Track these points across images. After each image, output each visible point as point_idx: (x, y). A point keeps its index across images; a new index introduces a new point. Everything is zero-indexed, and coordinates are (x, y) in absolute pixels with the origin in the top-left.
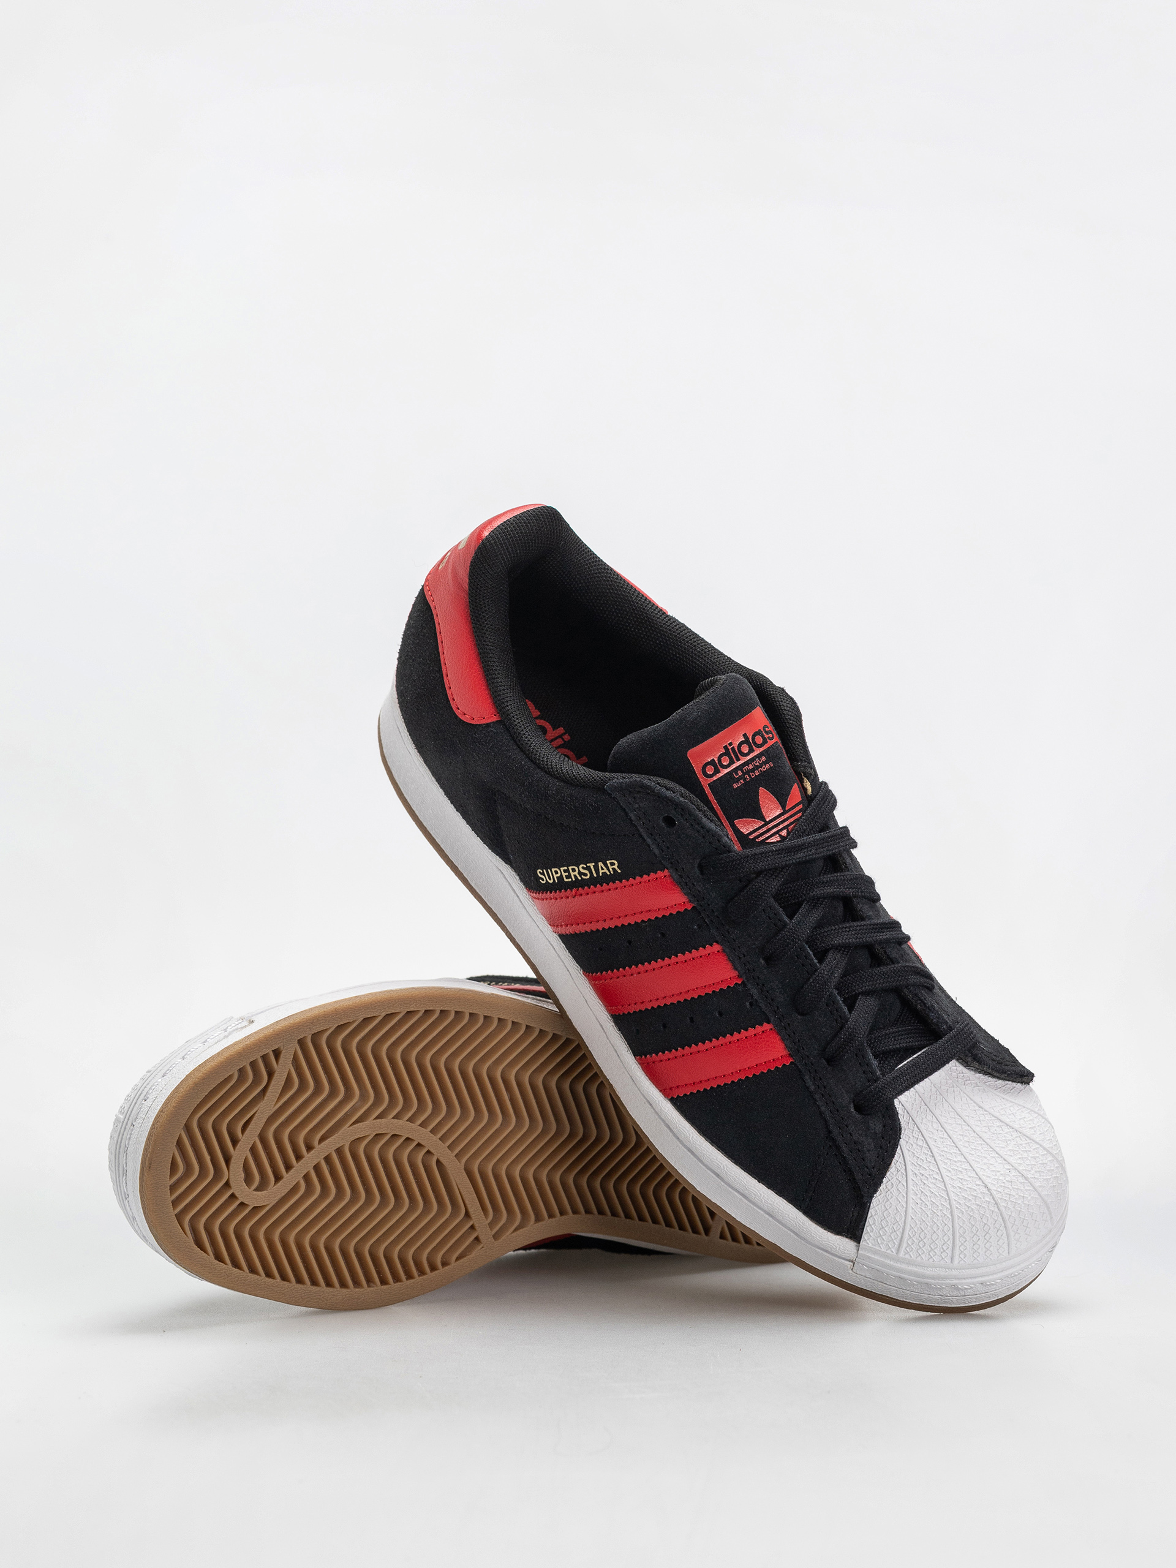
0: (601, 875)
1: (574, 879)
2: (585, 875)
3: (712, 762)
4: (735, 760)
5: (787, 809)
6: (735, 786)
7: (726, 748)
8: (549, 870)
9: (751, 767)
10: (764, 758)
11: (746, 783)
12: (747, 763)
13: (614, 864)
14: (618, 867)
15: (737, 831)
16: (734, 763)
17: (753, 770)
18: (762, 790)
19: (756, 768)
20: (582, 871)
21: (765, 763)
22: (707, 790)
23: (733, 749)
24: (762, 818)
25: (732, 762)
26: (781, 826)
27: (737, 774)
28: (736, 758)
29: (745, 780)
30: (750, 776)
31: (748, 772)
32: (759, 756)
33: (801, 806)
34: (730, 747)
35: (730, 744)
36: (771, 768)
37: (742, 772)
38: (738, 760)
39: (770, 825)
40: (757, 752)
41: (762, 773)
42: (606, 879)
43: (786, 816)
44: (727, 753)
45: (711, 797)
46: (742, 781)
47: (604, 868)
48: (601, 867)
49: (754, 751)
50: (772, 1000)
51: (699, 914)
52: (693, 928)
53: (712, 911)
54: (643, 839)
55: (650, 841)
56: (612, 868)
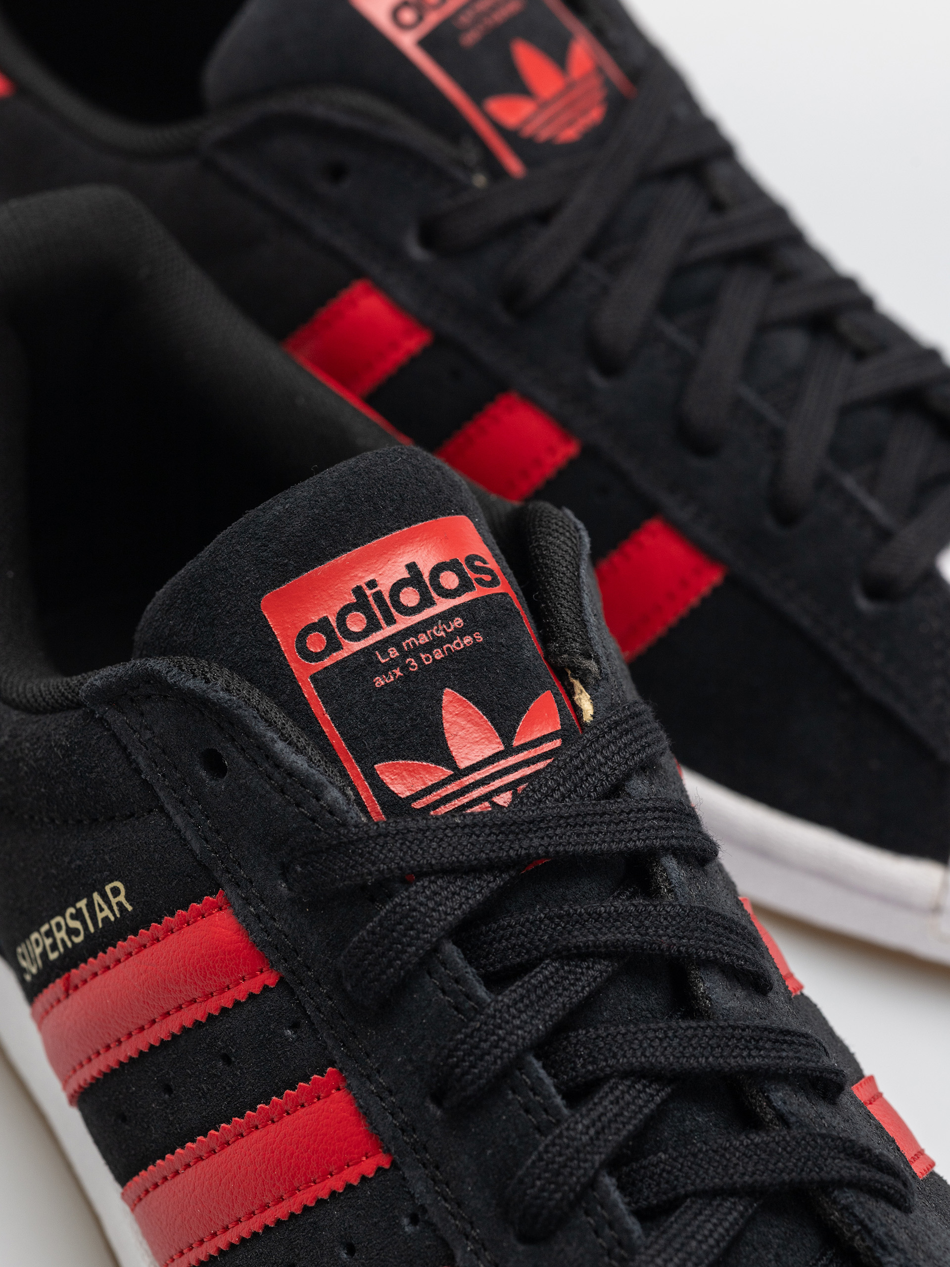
0: (100, 925)
1: (62, 949)
2: (76, 932)
3: (323, 626)
4: (382, 622)
5: (516, 743)
6: (379, 682)
7: (358, 591)
8: (29, 942)
9: (423, 639)
10: (458, 622)
11: (407, 677)
12: (413, 631)
13: (116, 892)
14: (127, 898)
15: (380, 788)
16: (378, 627)
17: (428, 648)
18: (449, 697)
19: (437, 642)
20: (72, 924)
21: (461, 633)
22: (309, 690)
23: (378, 596)
24: (447, 760)
25: (373, 626)
26: (497, 783)
27: (385, 653)
28: (385, 618)
29: (405, 668)
30: (418, 660)
31: (415, 651)
32: (446, 616)
33: (558, 743)
34: (368, 592)
35: (372, 584)
36: (475, 644)
37: (400, 648)
38: (391, 621)
39: (468, 780)
40: (443, 605)
41: (451, 656)
42: (111, 934)
43: (512, 760)
44: (361, 603)
45: (319, 708)
46: (398, 673)
47: (104, 906)
48: (99, 905)
49: (432, 603)
50: (459, 1205)
51: (292, 993)
52: (282, 1035)
53: (318, 983)
54: (169, 818)
55: (178, 820)
56: (117, 903)
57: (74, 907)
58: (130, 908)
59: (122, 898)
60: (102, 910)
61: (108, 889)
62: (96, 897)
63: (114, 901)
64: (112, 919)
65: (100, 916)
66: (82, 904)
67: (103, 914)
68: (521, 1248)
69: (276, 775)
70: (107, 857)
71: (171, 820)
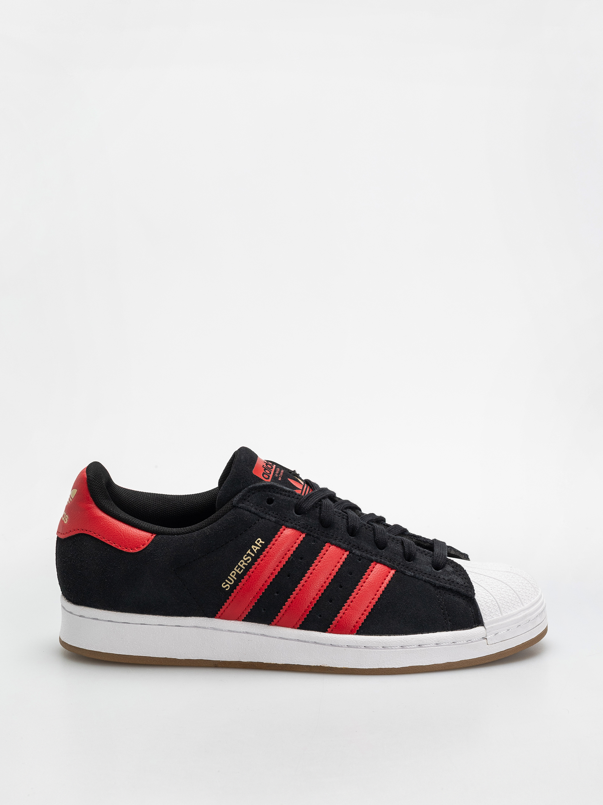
0: (256, 552)
1: (244, 568)
2: (249, 560)
3: (264, 473)
8: (229, 577)
11: (282, 478)
13: (258, 541)
14: (262, 541)
18: (289, 480)
20: (245, 559)
24: (299, 489)
25: (270, 472)
31: (278, 474)
33: (306, 484)
41: (283, 475)
42: (260, 552)
43: (305, 487)
44: (266, 469)
46: (279, 478)
47: (255, 547)
48: (254, 548)
50: (366, 551)
51: (310, 535)
52: (312, 544)
53: (315, 529)
54: (265, 518)
55: (268, 517)
56: (260, 544)
57: (246, 554)
58: (264, 542)
59: (261, 542)
60: (255, 548)
61: (256, 542)
62: (253, 547)
63: (258, 544)
64: (259, 548)
65: (255, 551)
66: (249, 552)
67: (256, 549)
68: (383, 550)
69: (287, 493)
70: (254, 535)
71: (265, 519)
